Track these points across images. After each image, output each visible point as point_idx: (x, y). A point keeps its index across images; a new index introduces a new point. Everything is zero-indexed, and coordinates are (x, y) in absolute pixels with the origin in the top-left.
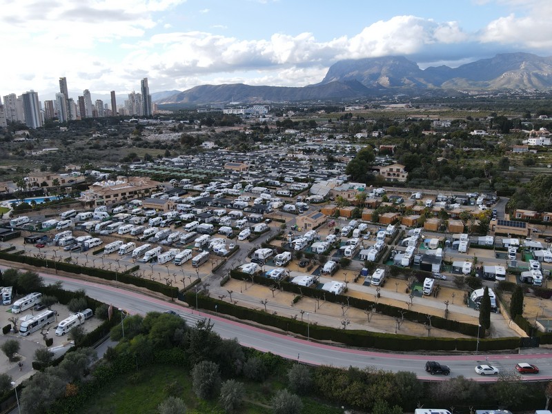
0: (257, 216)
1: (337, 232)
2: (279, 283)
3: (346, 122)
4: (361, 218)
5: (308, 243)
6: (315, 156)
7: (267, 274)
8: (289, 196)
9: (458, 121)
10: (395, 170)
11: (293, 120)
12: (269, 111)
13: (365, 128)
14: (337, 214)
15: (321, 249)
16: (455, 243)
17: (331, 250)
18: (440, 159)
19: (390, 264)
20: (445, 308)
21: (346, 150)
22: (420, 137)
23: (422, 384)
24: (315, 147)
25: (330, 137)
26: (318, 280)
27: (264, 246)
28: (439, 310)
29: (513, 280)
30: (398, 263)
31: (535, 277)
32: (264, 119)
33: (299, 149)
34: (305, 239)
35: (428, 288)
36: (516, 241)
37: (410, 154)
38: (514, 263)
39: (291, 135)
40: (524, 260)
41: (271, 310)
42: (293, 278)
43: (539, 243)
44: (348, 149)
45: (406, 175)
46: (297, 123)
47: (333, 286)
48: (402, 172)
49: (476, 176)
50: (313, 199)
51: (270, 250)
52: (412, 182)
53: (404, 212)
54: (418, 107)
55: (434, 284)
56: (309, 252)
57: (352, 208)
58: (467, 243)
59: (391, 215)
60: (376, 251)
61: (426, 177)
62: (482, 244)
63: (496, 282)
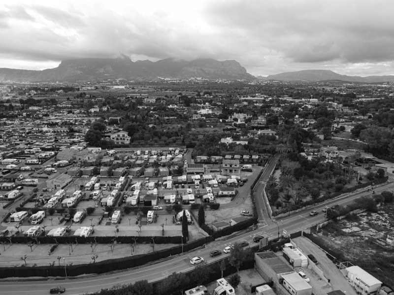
0: (9, 185)
1: (82, 187)
2: (36, 239)
3: (82, 100)
4: (99, 174)
5: (59, 200)
6: (58, 129)
7: (24, 233)
8: (38, 164)
9: (160, 99)
10: (121, 136)
11: (36, 99)
12: (11, 90)
13: (96, 104)
14: (81, 174)
15: (70, 203)
16: (164, 183)
17: (78, 203)
18: (151, 126)
19: (124, 205)
20: (162, 229)
21: (83, 122)
22: (136, 110)
23: (151, 285)
24: (57, 121)
25: (69, 112)
26: (70, 229)
27: (18, 210)
28: (158, 231)
29: (199, 202)
30: (130, 204)
31: (210, 197)
32: (7, 98)
33: (43, 124)
34: (56, 198)
35: (150, 218)
36: (198, 177)
37: (130, 123)
38: (199, 191)
39: (35, 111)
40: (203, 188)
41: (30, 263)
42: (48, 231)
43: (210, 176)
44: (85, 121)
45: (129, 138)
46: (39, 101)
47: (83, 231)
48: (126, 137)
49: (173, 136)
50: (60, 164)
51: (25, 212)
52: (133, 143)
53: (130, 166)
54: (133, 88)
55: (154, 214)
56: (60, 208)
57: (92, 168)
58: (171, 182)
59: (121, 170)
60: (113, 198)
61: (143, 139)
62: (181, 181)
63: (190, 205)
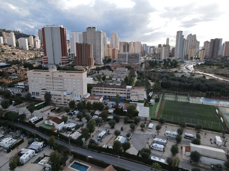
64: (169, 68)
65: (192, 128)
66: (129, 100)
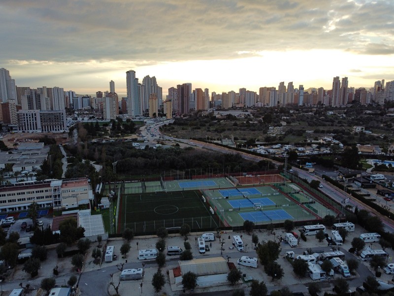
64: (121, 135)
65: (177, 235)
66: (60, 207)
